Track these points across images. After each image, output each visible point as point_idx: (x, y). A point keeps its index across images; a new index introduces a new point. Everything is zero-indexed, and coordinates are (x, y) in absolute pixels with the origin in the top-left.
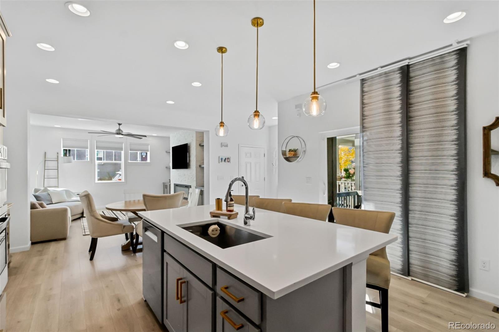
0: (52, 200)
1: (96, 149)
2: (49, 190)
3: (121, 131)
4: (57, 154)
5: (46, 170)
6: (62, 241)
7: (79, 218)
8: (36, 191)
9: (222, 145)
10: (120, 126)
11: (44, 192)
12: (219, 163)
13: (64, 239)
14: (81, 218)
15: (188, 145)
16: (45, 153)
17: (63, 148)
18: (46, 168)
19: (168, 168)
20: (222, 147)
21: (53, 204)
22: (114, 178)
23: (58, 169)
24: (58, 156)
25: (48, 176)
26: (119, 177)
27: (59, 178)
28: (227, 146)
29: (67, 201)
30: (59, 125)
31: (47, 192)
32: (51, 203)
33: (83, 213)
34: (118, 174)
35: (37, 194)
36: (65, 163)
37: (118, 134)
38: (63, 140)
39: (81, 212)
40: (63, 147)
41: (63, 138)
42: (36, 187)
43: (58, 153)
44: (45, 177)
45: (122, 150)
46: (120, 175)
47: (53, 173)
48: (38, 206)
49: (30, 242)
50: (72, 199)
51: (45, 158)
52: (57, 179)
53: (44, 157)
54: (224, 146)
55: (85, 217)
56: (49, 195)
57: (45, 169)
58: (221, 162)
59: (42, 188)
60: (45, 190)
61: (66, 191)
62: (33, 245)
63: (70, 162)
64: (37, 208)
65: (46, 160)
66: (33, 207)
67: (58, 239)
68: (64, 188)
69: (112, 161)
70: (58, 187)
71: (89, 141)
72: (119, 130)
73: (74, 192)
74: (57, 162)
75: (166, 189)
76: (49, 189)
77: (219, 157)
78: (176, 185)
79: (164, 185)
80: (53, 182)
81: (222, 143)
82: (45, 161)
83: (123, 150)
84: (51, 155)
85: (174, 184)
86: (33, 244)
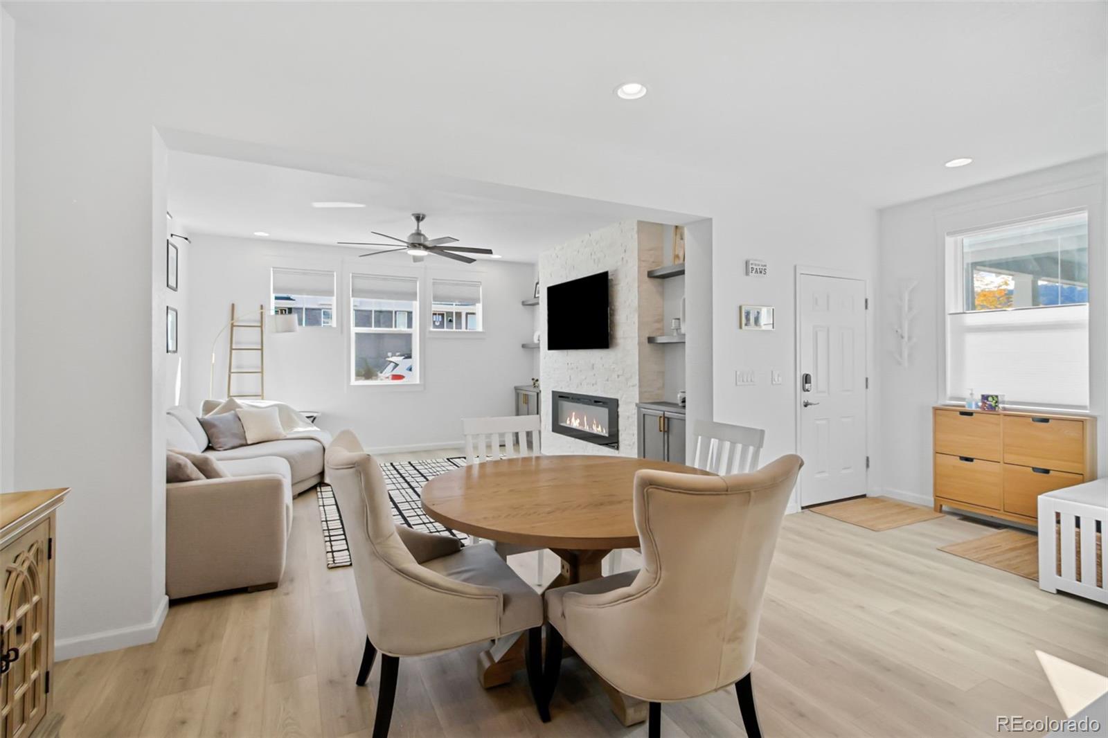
0: (246, 434)
1: (353, 296)
2: (239, 407)
3: (422, 237)
4: (260, 307)
5: (233, 351)
6: (263, 592)
7: (314, 488)
8: (209, 407)
9: (748, 268)
10: (421, 223)
11: (226, 412)
12: (741, 327)
13: (272, 586)
14: (319, 489)
15: (610, 278)
16: (233, 305)
17: (274, 292)
18: (234, 347)
19: (529, 348)
20: (747, 274)
21: (247, 445)
22: (381, 373)
23: (262, 349)
24: (262, 313)
25: (238, 367)
26: (393, 369)
27: (264, 372)
28: (762, 271)
29: (281, 438)
30: (266, 232)
31: (233, 412)
32: (244, 442)
33: (322, 474)
34: (391, 362)
35: (207, 417)
36: (277, 332)
37: (414, 246)
38: (273, 273)
39: (318, 470)
40: (275, 290)
41: (274, 268)
42: (211, 398)
43: (262, 306)
44: (232, 371)
45: (416, 300)
46: (397, 365)
47: (252, 359)
48: (192, 470)
49: (165, 600)
50: (296, 430)
51: (232, 319)
52: (260, 374)
53: (230, 316)
54: (757, 271)
55: (328, 485)
56: (240, 420)
57: (232, 349)
58: (746, 325)
59: (224, 400)
60: (231, 405)
61: (282, 409)
62: (175, 609)
63: (290, 330)
64: (190, 479)
65: (235, 324)
66: (175, 475)
67: (252, 587)
68: (276, 400)
69: (391, 329)
70: (261, 396)
71: (335, 274)
72: (418, 234)
73: (297, 409)
74: (259, 329)
75: (525, 405)
76: (239, 401)
77: (740, 308)
78: (559, 397)
79: (518, 395)
80: (250, 383)
81: (747, 263)
82: (233, 326)
83: (418, 299)
84: (247, 313)
85: (554, 392)
86: (173, 603)
